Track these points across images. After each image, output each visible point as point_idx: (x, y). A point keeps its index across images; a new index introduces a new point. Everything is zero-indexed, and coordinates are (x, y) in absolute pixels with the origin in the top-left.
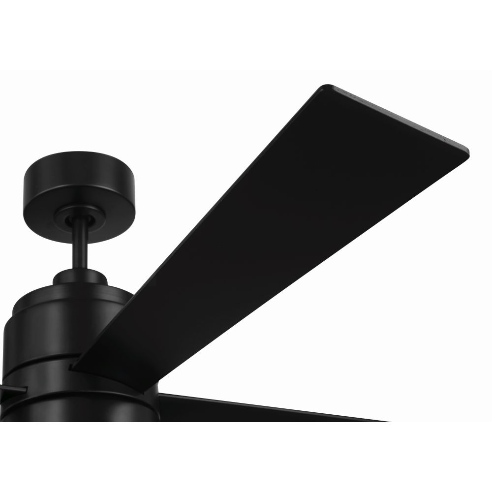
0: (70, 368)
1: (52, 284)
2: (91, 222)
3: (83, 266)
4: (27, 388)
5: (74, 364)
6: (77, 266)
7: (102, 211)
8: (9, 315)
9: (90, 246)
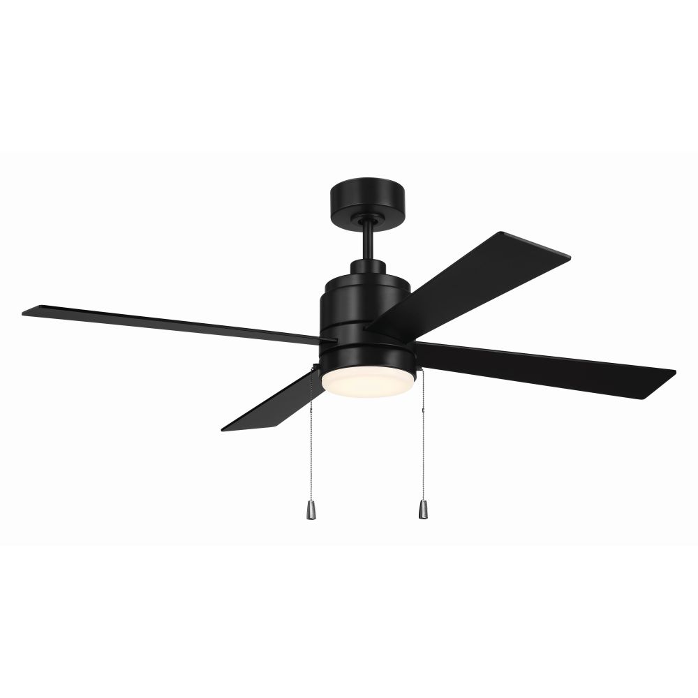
0: (364, 329)
1: (349, 273)
2: (375, 222)
3: (370, 257)
4: (337, 339)
5: (367, 327)
6: (366, 257)
7: (383, 216)
8: (323, 292)
9: (375, 234)
